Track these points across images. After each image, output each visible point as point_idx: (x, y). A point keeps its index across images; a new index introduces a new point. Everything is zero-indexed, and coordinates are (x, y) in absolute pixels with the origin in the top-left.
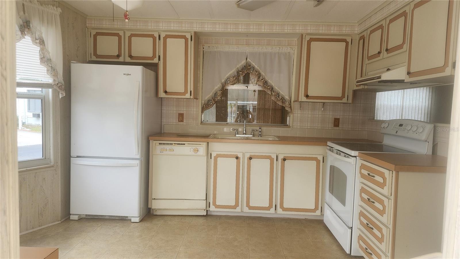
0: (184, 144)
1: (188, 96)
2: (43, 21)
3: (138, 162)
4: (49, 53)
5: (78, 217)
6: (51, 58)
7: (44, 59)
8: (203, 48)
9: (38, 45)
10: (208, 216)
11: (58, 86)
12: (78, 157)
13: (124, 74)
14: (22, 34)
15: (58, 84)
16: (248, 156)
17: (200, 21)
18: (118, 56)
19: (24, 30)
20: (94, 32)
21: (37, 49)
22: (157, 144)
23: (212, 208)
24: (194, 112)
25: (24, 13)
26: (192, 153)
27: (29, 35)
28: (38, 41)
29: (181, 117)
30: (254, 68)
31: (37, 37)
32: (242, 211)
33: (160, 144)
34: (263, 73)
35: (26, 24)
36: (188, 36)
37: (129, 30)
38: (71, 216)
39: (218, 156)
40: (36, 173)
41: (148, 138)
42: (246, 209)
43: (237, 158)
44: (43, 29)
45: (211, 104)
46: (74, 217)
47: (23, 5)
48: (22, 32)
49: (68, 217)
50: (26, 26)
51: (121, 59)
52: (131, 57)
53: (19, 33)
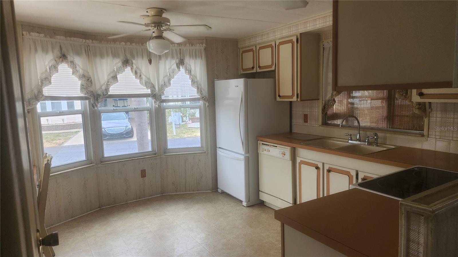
0: (277, 147)
1: (295, 98)
3: (243, 157)
4: (197, 78)
7: (193, 82)
8: (323, 45)
9: (188, 74)
11: (204, 99)
12: (220, 148)
15: (203, 97)
16: (327, 167)
17: (304, 22)
19: (180, 66)
20: (241, 51)
22: (261, 144)
24: (316, 113)
25: (179, 54)
28: (188, 71)
29: (306, 118)
31: (188, 69)
33: (263, 144)
35: (180, 61)
36: (295, 39)
37: (259, 44)
39: (302, 162)
40: (194, 156)
41: (257, 138)
43: (317, 168)
44: (192, 62)
45: (332, 104)
46: (219, 191)
47: (180, 49)
48: (178, 68)
49: (217, 190)
50: (181, 63)
51: (255, 70)
52: (259, 67)
53: (176, 69)
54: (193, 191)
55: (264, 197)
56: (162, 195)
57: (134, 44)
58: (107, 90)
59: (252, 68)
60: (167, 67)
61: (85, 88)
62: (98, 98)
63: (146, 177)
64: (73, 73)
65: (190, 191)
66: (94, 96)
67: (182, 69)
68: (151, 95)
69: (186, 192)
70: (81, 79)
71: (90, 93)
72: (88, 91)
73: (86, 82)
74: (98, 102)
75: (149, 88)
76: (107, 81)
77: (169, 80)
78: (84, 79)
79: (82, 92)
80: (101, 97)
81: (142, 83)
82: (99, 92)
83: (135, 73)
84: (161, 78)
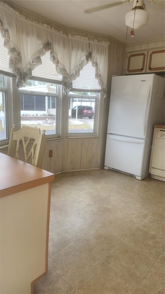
2: (99, 52)
3: (143, 141)
4: (100, 71)
5: (108, 168)
6: (101, 74)
7: (97, 75)
9: (95, 66)
11: (104, 91)
12: (110, 134)
13: (141, 81)
14: (87, 61)
15: (103, 90)
19: (88, 58)
20: (129, 55)
21: (94, 69)
22: (158, 130)
25: (89, 48)
27: (91, 61)
28: (95, 64)
31: (95, 62)
33: (161, 130)
35: (89, 54)
37: (151, 49)
38: (105, 167)
40: (89, 140)
41: (154, 126)
44: (98, 57)
47: (89, 43)
48: (87, 60)
49: (103, 167)
50: (89, 56)
51: (144, 71)
52: (150, 69)
53: (86, 60)
54: (86, 169)
55: (153, 172)
56: (62, 172)
57: (53, 29)
58: (30, 70)
59: (141, 69)
60: (78, 58)
61: (14, 63)
62: (26, 77)
63: (52, 156)
64: (5, 44)
65: (83, 169)
66: (21, 74)
67: (90, 63)
68: (63, 82)
69: (80, 169)
70: (12, 52)
71: (18, 70)
72: (16, 68)
73: (17, 57)
74: (25, 81)
75: (64, 75)
76: (31, 61)
77: (79, 70)
78: (15, 53)
79: (10, 67)
80: (28, 76)
81: (57, 69)
82: (25, 70)
83: (54, 58)
84: (72, 67)
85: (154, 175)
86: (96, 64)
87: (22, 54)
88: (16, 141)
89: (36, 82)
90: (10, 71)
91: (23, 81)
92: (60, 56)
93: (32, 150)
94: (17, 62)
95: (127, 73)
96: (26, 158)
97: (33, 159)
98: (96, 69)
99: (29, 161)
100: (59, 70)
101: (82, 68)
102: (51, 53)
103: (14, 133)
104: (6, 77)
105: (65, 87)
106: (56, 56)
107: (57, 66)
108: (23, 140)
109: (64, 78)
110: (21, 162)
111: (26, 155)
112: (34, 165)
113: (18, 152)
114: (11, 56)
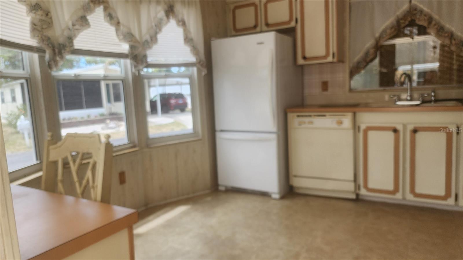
1: (330, 59)
3: (274, 136)
4: (191, 33)
5: (225, 188)
6: (193, 38)
7: (187, 40)
10: (358, 199)
12: (222, 131)
13: (258, 44)
15: (200, 62)
16: (410, 127)
18: (255, 27)
19: (169, 14)
20: (232, 7)
23: (363, 192)
24: (340, 78)
26: (335, 125)
27: (173, 19)
28: (181, 23)
29: (325, 86)
30: (421, 11)
31: (180, 20)
32: (404, 199)
33: (298, 116)
34: (436, 17)
35: (170, 8)
38: (219, 187)
39: (369, 129)
40: (188, 145)
41: (286, 110)
42: (410, 197)
43: (395, 131)
46: (222, 188)
48: (167, 17)
49: (217, 188)
50: (170, 11)
51: (258, 29)
52: (267, 25)
53: (165, 18)
55: (296, 182)
58: (70, 39)
60: (153, 15)
61: (39, 28)
62: (63, 51)
63: (125, 182)
66: (54, 47)
67: (173, 22)
68: (131, 54)
70: (34, 12)
71: (47, 40)
72: (43, 37)
73: (44, 18)
74: (62, 58)
75: (132, 43)
76: (70, 24)
77: (156, 33)
78: (40, 12)
79: (33, 36)
80: (68, 49)
81: (118, 35)
82: (61, 40)
83: (111, 17)
84: (144, 30)
85: (298, 188)
86: (183, 23)
87: (53, 14)
88: (55, 163)
89: (83, 59)
90: (33, 42)
91: (58, 58)
92: (120, 14)
93: (89, 174)
94: (45, 27)
95: (234, 33)
96: (79, 190)
97: (92, 190)
98: (185, 30)
99: (85, 194)
100: (121, 37)
101: (160, 30)
102: (105, 9)
103: (51, 147)
104: (26, 54)
105: (135, 63)
106: (114, 15)
107: (117, 30)
108: (70, 158)
109: (132, 47)
110: (70, 199)
111: (77, 185)
112: (95, 200)
113: (62, 181)
114: (32, 18)
